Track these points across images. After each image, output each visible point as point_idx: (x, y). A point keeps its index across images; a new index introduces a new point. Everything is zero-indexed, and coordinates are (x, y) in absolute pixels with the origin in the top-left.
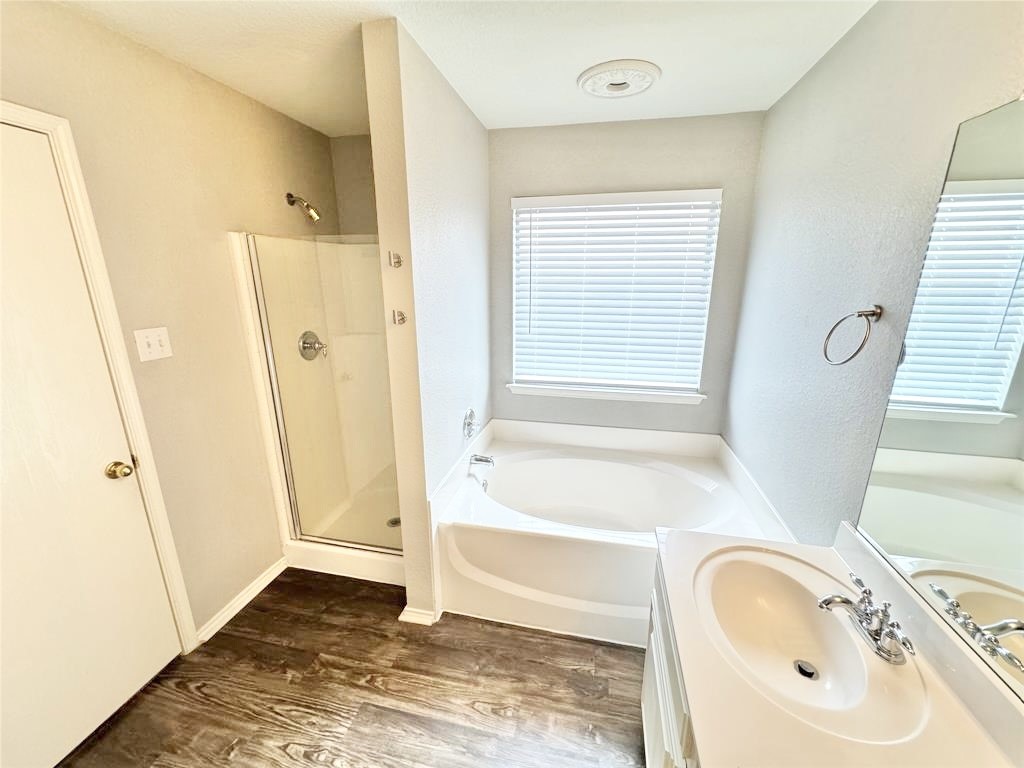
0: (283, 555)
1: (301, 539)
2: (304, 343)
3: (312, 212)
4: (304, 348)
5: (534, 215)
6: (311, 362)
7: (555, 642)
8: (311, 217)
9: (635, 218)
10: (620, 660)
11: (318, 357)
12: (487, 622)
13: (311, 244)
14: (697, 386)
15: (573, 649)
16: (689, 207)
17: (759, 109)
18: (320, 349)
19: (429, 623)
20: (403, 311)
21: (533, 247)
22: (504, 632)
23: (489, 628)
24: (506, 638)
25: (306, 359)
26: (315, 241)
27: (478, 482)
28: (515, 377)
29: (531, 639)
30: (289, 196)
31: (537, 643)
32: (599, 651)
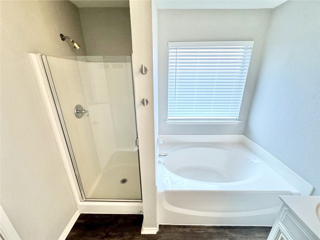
0: (78, 209)
1: (85, 201)
2: (77, 110)
3: (75, 45)
4: (77, 113)
5: (178, 50)
6: (81, 119)
7: (209, 231)
8: (75, 47)
9: (218, 52)
10: (236, 234)
11: (83, 117)
12: (179, 226)
13: (75, 62)
14: (237, 118)
15: (217, 233)
16: (239, 48)
17: (270, 8)
18: (85, 113)
19: (155, 233)
20: (147, 99)
21: (177, 64)
22: (188, 230)
23: (181, 230)
24: (189, 233)
25: (78, 118)
26: (76, 60)
27: (162, 164)
28: (169, 118)
29: (200, 232)
30: (61, 35)
31: (202, 233)
32: (227, 231)
